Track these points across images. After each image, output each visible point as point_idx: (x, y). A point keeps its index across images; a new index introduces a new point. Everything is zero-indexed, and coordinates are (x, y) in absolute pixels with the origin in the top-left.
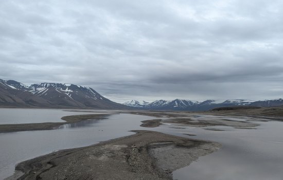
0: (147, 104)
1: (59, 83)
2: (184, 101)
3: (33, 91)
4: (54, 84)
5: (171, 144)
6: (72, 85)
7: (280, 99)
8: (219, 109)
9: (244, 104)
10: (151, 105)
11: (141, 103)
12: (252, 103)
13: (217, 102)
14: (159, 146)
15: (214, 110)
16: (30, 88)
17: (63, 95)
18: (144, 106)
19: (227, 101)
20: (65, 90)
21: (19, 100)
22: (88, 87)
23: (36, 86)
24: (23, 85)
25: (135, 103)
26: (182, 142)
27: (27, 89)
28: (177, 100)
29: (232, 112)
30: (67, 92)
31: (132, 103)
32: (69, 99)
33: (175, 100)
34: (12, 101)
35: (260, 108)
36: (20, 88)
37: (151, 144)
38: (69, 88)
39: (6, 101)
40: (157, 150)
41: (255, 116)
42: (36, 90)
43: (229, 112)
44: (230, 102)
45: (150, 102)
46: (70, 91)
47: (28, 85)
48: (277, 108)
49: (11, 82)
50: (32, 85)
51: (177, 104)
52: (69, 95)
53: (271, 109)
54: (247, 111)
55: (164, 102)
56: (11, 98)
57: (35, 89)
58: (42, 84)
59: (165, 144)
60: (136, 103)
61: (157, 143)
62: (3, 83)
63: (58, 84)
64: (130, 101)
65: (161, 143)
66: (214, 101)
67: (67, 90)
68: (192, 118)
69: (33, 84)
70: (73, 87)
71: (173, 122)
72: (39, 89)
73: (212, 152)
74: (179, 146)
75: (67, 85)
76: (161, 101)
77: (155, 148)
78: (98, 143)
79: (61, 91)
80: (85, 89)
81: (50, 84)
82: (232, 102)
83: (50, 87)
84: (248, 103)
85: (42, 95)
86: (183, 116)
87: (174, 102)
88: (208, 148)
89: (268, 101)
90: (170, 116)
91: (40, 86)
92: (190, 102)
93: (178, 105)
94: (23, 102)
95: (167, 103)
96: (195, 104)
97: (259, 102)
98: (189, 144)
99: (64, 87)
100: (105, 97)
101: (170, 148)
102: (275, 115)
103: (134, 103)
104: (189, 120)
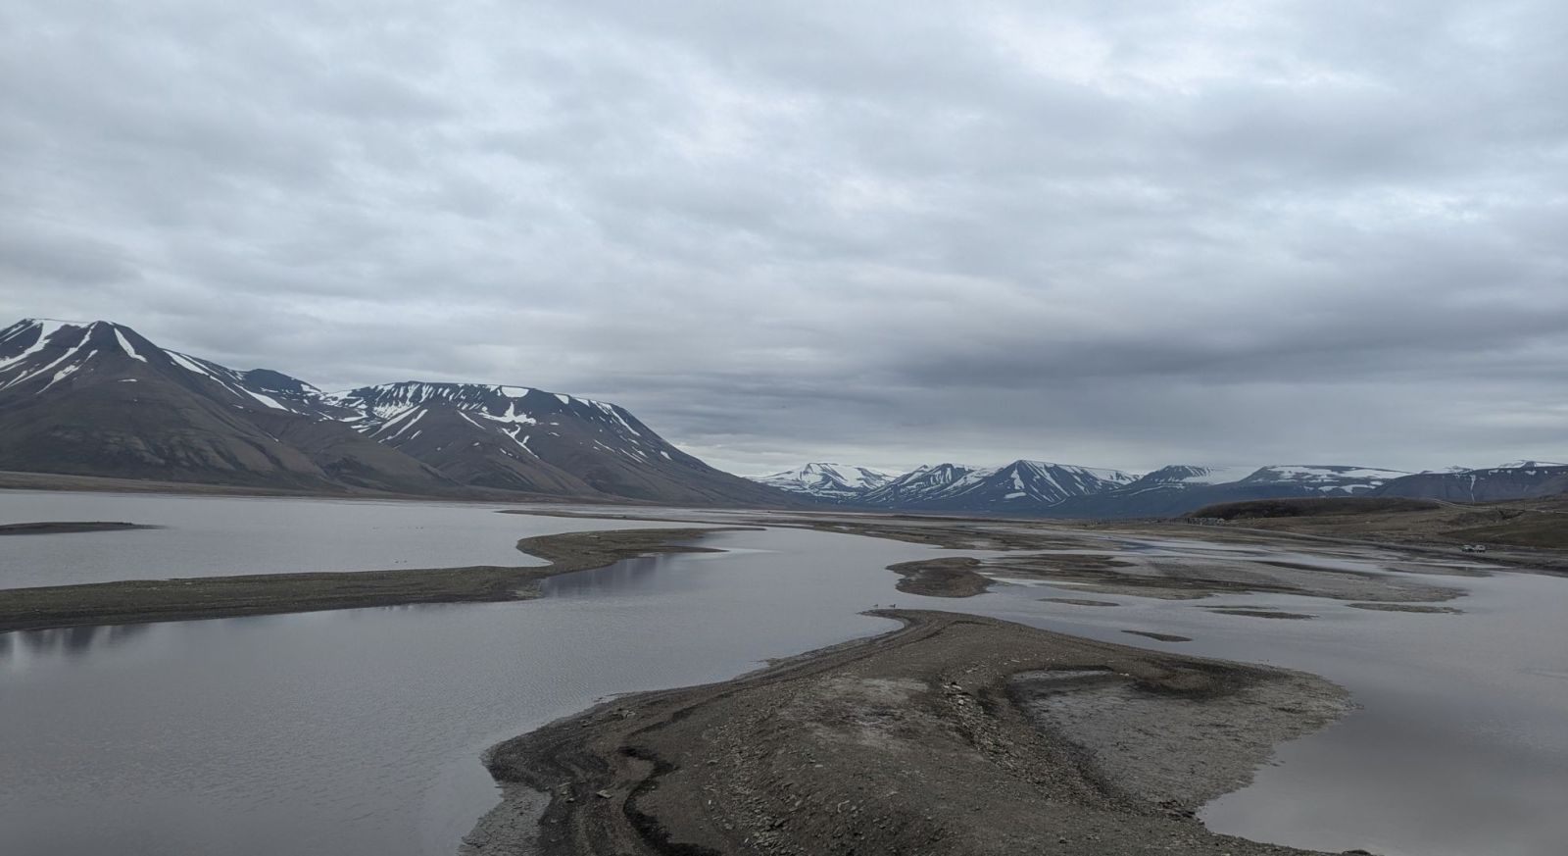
0: (879, 484)
1: (475, 381)
2: (1056, 471)
3: (357, 421)
4: (454, 388)
5: (1106, 680)
6: (532, 391)
7: (1530, 466)
8: (1229, 513)
9: (1348, 489)
10: (896, 486)
11: (851, 479)
12: (1388, 483)
13: (1215, 479)
14: (1057, 688)
15: (1207, 514)
16: (345, 408)
17: (493, 438)
18: (862, 491)
19: (1263, 472)
20: (502, 414)
21: (296, 461)
22: (604, 401)
23: (371, 396)
24: (313, 393)
25: (820, 478)
26: (1156, 672)
27: (333, 410)
28: (1021, 467)
29: (1299, 528)
30: (512, 426)
31: (805, 478)
32: (521, 457)
33: (1011, 468)
34: (267, 465)
35: (1434, 507)
36: (299, 405)
37: (1016, 677)
38: (522, 406)
39: (241, 465)
40: (1055, 704)
41: (1414, 548)
42: (371, 416)
43: (1282, 527)
44: (1277, 475)
45: (894, 473)
46: (522, 418)
47: (336, 392)
48: (1520, 507)
49: (261, 379)
50: (354, 393)
51: (1019, 483)
52: (520, 437)
53: (1491, 516)
54: (1368, 520)
55: (960, 472)
56: (261, 449)
57: (369, 411)
58: (398, 386)
59: (1082, 680)
60: (826, 479)
61: (1042, 676)
62: (229, 382)
63: (469, 389)
64: (797, 468)
65: (1060, 676)
66: (1200, 471)
67: (509, 416)
68: (1118, 555)
69: (359, 386)
70: (537, 402)
71: (1042, 574)
72: (384, 411)
73: (1320, 722)
74: (1146, 688)
75: (509, 393)
76: (943, 468)
77: (1043, 696)
78: (765, 666)
79: (481, 420)
80: (592, 411)
81: (436, 386)
82: (1287, 475)
83: (435, 400)
84: (1367, 481)
85: (398, 439)
86: (1070, 542)
87: (1004, 473)
88: (1289, 703)
89: (1467, 475)
90: (1007, 541)
91: (389, 398)
92: (1086, 476)
93: (1027, 489)
94: (317, 468)
95: (972, 479)
96: (1106, 484)
97: (1425, 478)
98: (1194, 680)
99: (497, 402)
100: (682, 447)
101: (1110, 698)
102: (1511, 542)
103: (814, 478)
104: (1108, 561)
